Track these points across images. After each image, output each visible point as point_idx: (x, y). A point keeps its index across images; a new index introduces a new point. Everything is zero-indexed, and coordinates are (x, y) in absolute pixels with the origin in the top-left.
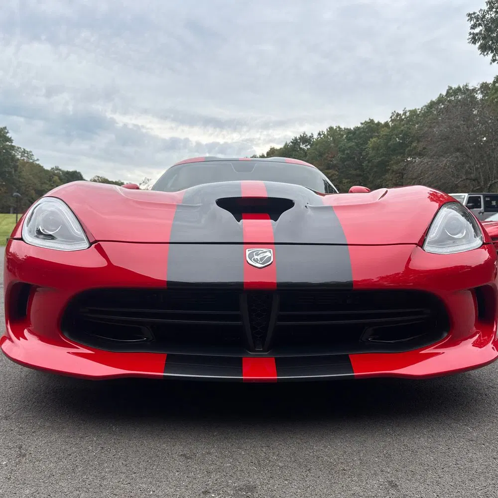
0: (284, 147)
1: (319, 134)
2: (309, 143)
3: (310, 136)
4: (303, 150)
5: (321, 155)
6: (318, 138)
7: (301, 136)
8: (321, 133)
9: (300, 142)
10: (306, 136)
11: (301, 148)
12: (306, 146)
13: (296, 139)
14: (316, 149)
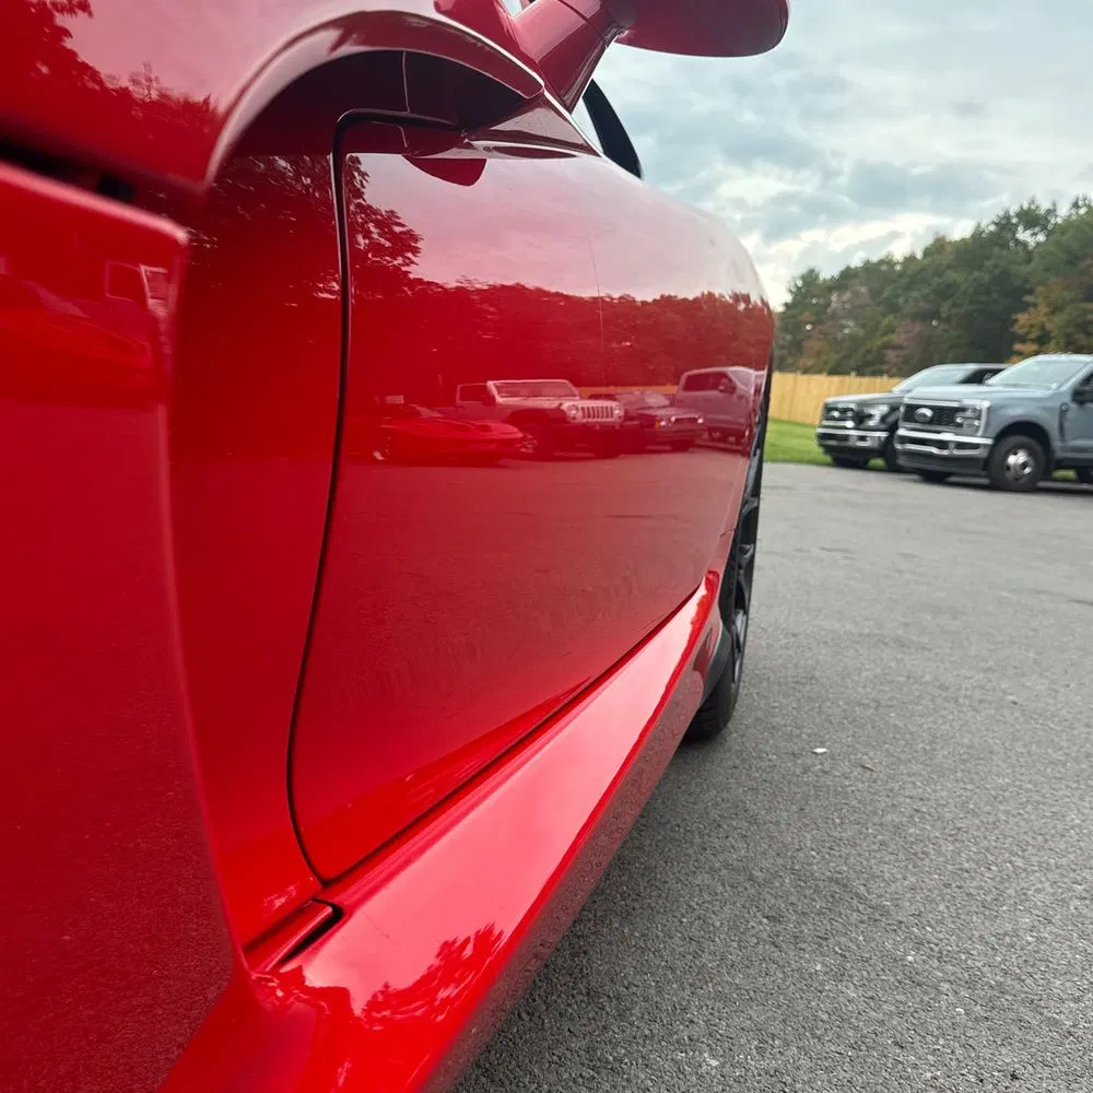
0: (973, 236)
1: (1076, 205)
2: (1044, 228)
3: (1049, 212)
4: (1025, 244)
5: (1073, 260)
6: (1070, 216)
7: (1022, 208)
8: (1080, 203)
9: (1016, 225)
10: (1037, 207)
11: (1017, 242)
12: (1035, 234)
13: (1007, 217)
14: (1058, 243)
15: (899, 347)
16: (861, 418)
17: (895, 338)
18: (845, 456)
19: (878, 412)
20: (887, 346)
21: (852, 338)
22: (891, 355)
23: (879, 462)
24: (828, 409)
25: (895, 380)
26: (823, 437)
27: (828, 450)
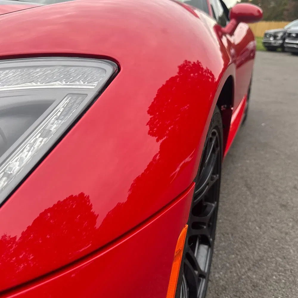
15: (287, 10)
16: (275, 37)
17: (286, 7)
18: (270, 48)
19: (280, 35)
20: (284, 10)
21: (274, 7)
22: (285, 13)
23: (280, 49)
24: (266, 35)
25: (286, 23)
26: (264, 43)
27: (266, 46)
